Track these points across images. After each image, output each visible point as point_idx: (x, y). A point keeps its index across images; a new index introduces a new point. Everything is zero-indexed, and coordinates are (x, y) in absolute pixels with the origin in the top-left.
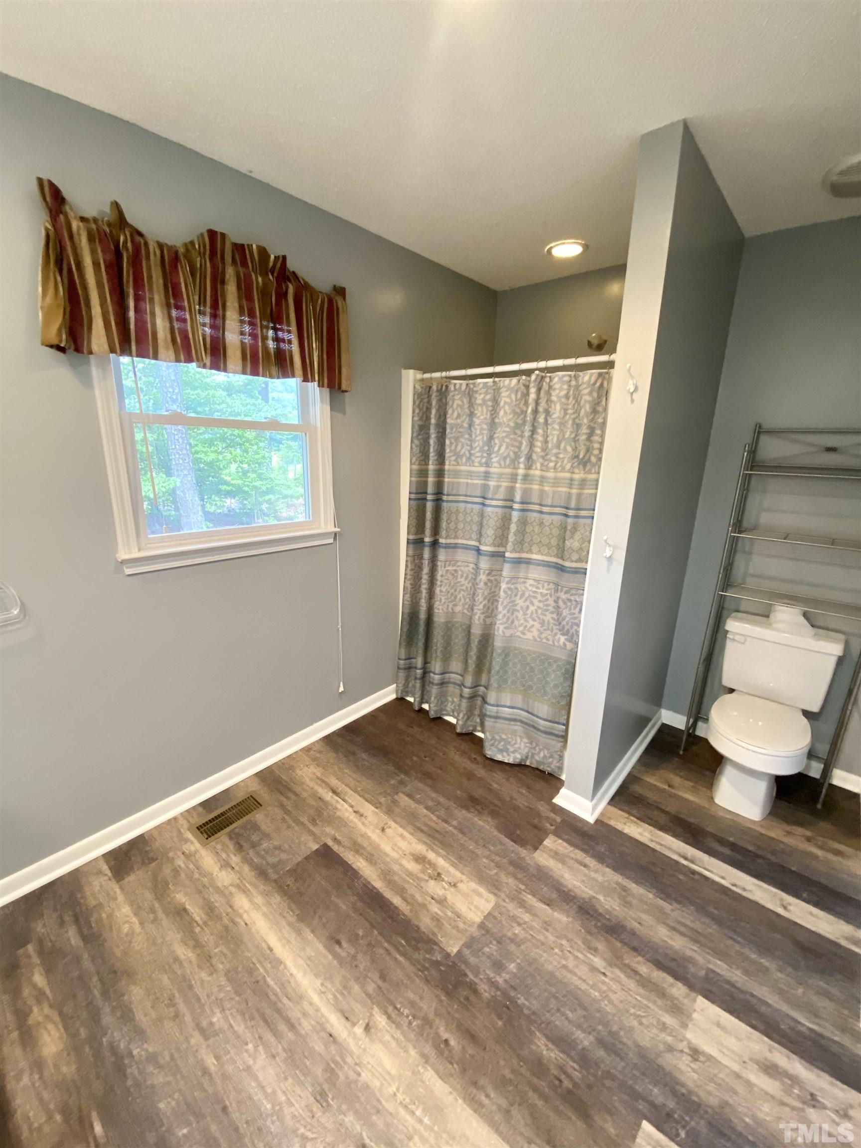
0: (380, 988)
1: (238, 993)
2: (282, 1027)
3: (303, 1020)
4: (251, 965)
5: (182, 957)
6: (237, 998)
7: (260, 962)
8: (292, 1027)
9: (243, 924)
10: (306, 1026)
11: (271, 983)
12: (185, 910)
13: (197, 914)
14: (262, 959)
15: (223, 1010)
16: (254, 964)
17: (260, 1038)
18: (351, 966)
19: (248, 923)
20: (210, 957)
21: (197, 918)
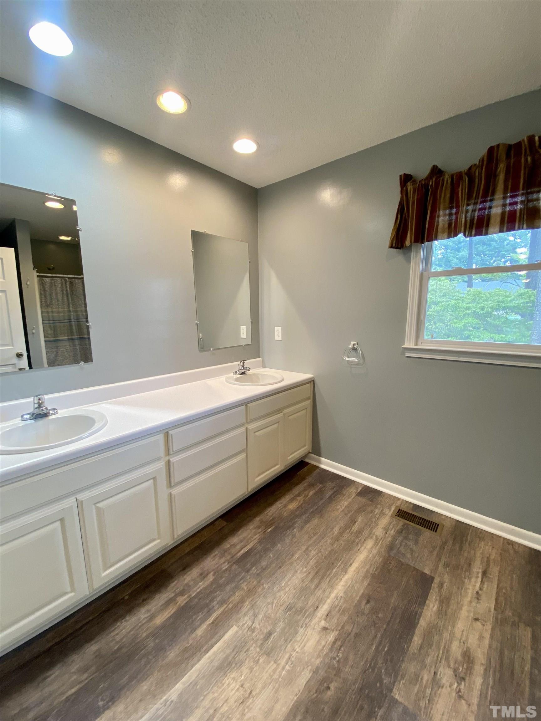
0: (350, 634)
1: (325, 557)
2: (316, 581)
3: (321, 591)
4: (340, 559)
5: (334, 530)
6: (323, 558)
7: (343, 562)
8: (317, 586)
9: (359, 548)
10: (319, 593)
11: (334, 571)
12: (355, 522)
13: (355, 528)
14: (344, 563)
15: (317, 554)
16: (341, 560)
17: (309, 573)
18: (357, 613)
19: (360, 550)
20: (338, 540)
21: (353, 529)
